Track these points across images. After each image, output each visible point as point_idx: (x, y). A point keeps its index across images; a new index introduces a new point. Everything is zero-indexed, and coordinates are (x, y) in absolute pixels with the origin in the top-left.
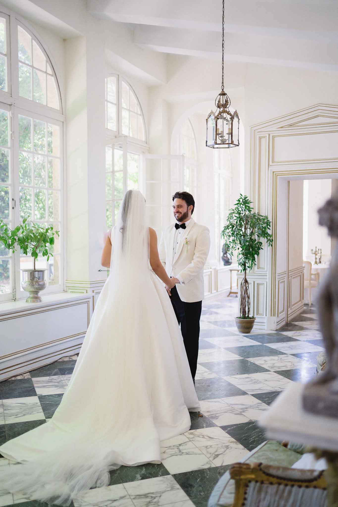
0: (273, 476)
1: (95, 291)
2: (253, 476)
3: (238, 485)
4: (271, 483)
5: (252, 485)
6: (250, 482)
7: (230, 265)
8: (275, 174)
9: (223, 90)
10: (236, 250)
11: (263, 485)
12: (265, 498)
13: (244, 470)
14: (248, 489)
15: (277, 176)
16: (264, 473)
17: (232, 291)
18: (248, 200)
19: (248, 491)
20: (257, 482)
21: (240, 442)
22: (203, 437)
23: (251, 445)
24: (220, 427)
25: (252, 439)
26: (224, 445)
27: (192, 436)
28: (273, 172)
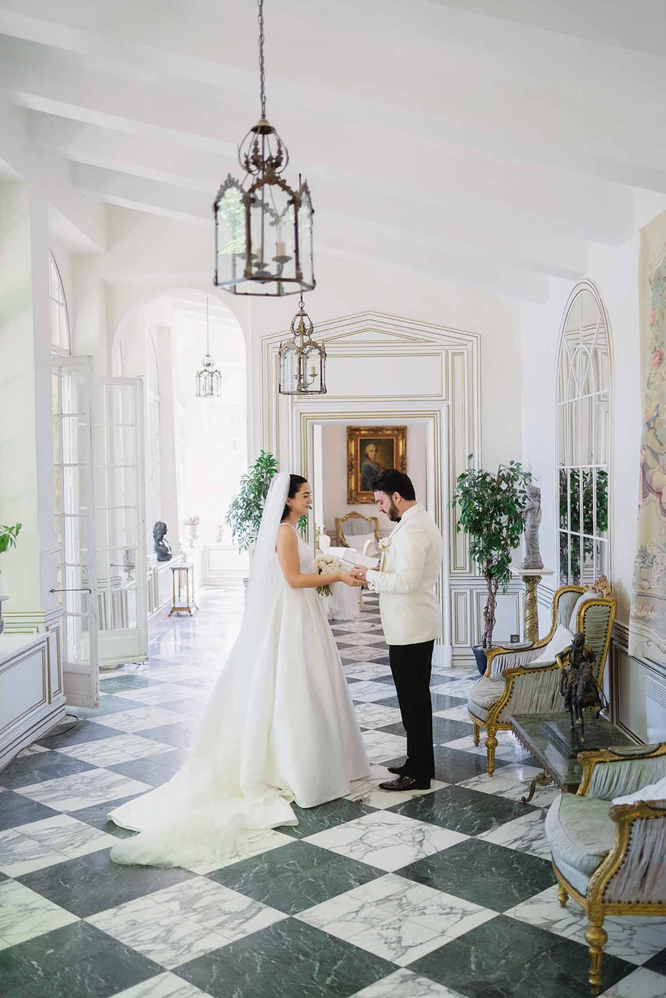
0: (660, 810)
1: (50, 628)
2: (638, 814)
3: (621, 828)
4: (657, 817)
5: (637, 824)
6: (635, 820)
7: (168, 560)
8: (304, 417)
9: (302, 308)
10: (252, 541)
11: (649, 821)
12: (650, 834)
13: (627, 809)
14: (633, 828)
15: (307, 419)
16: (650, 808)
17: (177, 606)
18: (274, 460)
19: (633, 831)
20: (642, 819)
21: (430, 823)
22: (379, 825)
23: (447, 824)
24: (385, 810)
25: (441, 817)
26: (415, 829)
27: (364, 827)
28: (301, 414)
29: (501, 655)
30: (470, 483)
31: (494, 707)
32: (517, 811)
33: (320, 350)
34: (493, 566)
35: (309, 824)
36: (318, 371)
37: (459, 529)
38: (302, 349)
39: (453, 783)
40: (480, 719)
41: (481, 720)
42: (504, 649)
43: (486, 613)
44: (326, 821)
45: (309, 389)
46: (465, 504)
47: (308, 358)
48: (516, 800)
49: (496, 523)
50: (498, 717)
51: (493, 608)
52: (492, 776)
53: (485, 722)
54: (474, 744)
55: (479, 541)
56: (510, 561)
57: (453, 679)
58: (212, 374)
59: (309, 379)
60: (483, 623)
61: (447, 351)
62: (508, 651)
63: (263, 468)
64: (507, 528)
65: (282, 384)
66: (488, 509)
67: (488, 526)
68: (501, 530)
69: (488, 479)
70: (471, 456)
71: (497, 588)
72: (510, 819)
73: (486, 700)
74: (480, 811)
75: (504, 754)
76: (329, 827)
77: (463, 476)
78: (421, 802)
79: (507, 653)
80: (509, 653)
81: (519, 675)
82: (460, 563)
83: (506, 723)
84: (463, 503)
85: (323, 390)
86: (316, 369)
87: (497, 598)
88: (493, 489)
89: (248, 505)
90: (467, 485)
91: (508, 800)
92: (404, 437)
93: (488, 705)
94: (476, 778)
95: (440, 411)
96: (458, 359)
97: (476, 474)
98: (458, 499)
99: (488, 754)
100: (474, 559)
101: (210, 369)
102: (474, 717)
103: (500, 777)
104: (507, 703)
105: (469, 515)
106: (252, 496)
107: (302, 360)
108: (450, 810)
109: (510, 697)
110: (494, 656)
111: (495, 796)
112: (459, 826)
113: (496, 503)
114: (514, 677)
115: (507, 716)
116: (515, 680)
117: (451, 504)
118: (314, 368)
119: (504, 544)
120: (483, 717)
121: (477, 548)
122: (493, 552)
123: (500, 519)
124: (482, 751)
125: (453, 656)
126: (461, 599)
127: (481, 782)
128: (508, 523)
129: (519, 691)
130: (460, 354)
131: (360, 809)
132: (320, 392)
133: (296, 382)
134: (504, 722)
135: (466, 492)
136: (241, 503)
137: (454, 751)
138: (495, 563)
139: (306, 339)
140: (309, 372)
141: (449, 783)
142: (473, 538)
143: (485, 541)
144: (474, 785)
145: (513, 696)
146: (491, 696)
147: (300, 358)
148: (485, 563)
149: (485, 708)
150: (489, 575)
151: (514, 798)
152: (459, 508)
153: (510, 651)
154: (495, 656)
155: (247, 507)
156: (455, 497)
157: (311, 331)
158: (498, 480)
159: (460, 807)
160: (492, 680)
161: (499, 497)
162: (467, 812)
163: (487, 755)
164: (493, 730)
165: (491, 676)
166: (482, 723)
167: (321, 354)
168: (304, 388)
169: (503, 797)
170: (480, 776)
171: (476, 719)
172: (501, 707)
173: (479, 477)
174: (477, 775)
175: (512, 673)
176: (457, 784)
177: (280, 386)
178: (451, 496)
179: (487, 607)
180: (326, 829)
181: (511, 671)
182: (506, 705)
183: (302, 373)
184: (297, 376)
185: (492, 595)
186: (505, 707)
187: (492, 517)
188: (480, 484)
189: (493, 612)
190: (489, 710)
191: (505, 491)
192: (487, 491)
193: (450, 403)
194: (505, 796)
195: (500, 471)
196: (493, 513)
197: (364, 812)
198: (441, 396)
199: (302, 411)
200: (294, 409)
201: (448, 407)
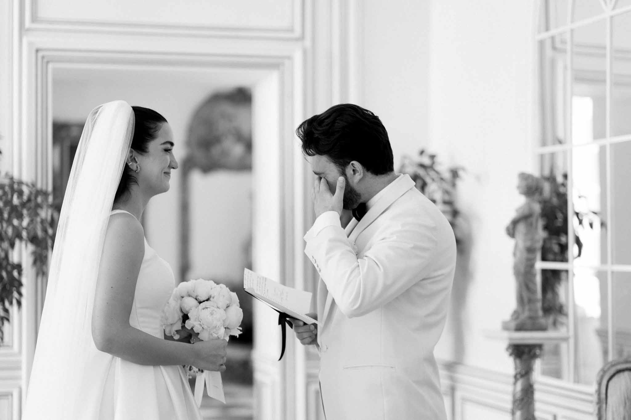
8: (43, 57)
15: (47, 62)
28: (37, 51)
198: (292, 30)
199: (40, 46)
200: (25, 40)
201: (305, 52)
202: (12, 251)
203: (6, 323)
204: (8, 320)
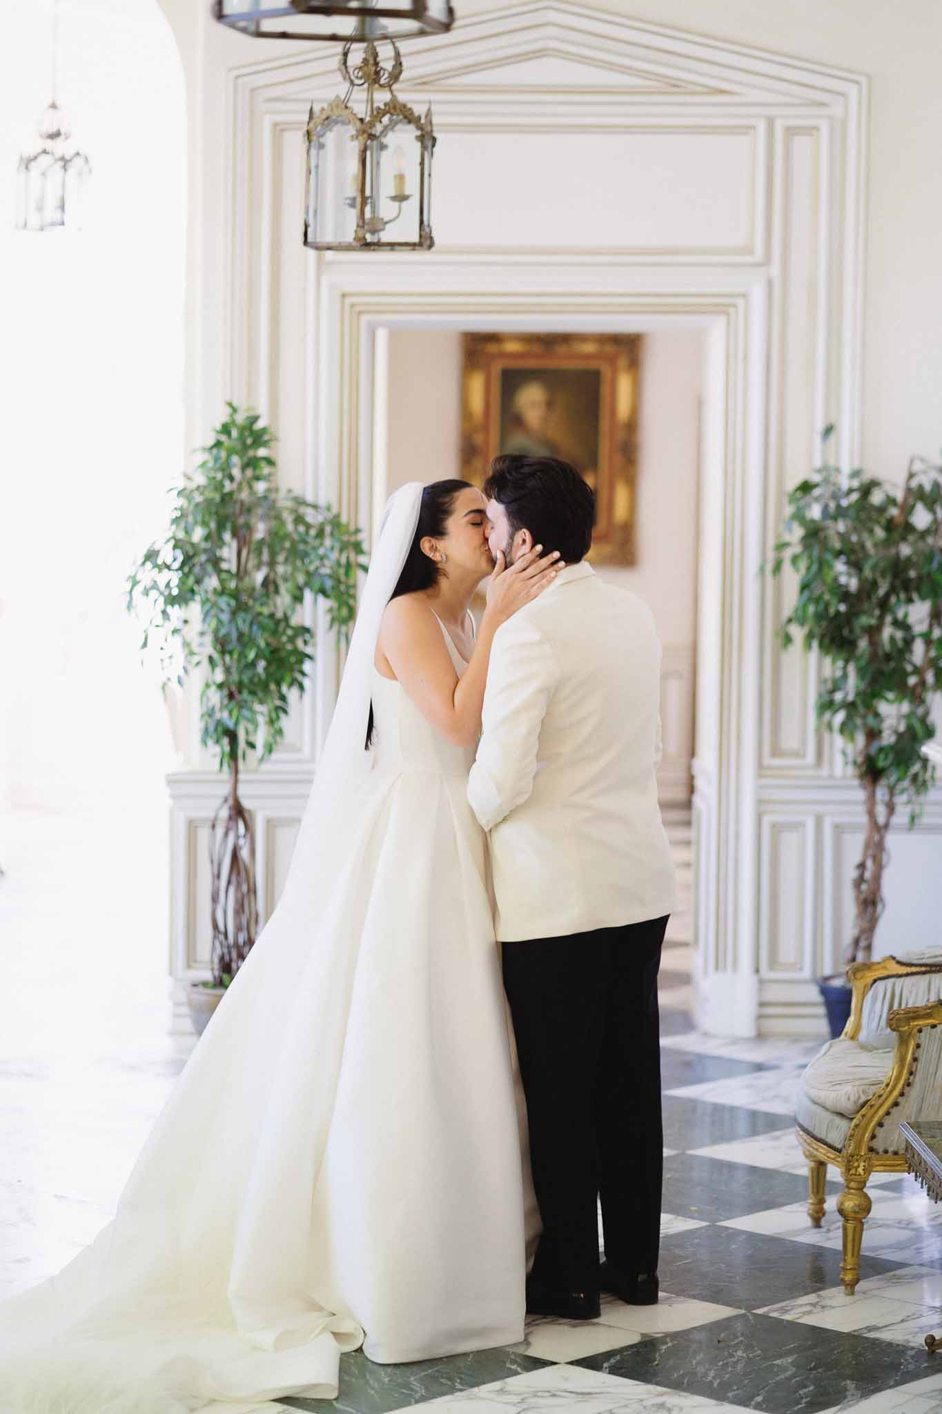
8: (353, 305)
15: (360, 312)
18: (265, 429)
21: (685, 1391)
22: (554, 1395)
23: (730, 1394)
24: (571, 1363)
25: (714, 1378)
26: (648, 1403)
27: (516, 1399)
28: (344, 296)
29: (891, 981)
30: (825, 509)
31: (863, 1111)
32: (911, 1367)
33: (420, 127)
34: (881, 749)
35: (372, 1392)
36: (412, 188)
37: (788, 639)
38: (372, 125)
39: (750, 1308)
40: (826, 1144)
41: (830, 1146)
42: (899, 963)
43: (860, 880)
44: (416, 1385)
45: (385, 237)
46: (808, 569)
47: (383, 147)
48: (912, 1344)
49: (897, 623)
50: (873, 1137)
51: (879, 867)
52: (852, 1293)
53: (839, 1151)
54: (808, 1222)
55: (845, 676)
56: (930, 733)
57: (759, 1068)
58: (65, 162)
59: (386, 209)
60: (850, 908)
61: (770, 123)
62: (909, 970)
63: (231, 452)
64: (927, 638)
65: (311, 221)
66: (874, 585)
67: (873, 632)
68: (908, 642)
69: (877, 498)
70: (828, 431)
71: (891, 808)
72: (892, 1383)
73: (845, 1095)
74: (815, 1368)
75: (890, 1247)
76: (423, 1399)
77: (806, 487)
78: (664, 1347)
79: (907, 975)
80: (913, 974)
81: (934, 1026)
82: (790, 740)
83: (896, 1153)
84: (803, 565)
85: (425, 241)
86: (407, 179)
87: (892, 841)
88: (890, 526)
89: (188, 559)
90: (815, 512)
91: (890, 1344)
92: (634, 364)
93: (847, 1105)
94: (812, 1298)
95: (744, 296)
96: (801, 144)
97: (845, 483)
98: (788, 554)
99: (845, 1246)
100: (830, 727)
101: (59, 147)
102: (809, 1139)
103: (874, 1296)
104: (900, 1099)
105: (817, 600)
106: (198, 534)
107: (368, 153)
108: (740, 1366)
109: (909, 1085)
110: (870, 980)
111: (859, 1336)
112: (759, 1399)
113: (897, 568)
114: (920, 1031)
115: (898, 1134)
116: (924, 1038)
117: (769, 567)
118: (400, 178)
119: (916, 686)
120: (836, 1138)
121: (838, 696)
122: (884, 708)
123: (906, 615)
124: (829, 1239)
125: (762, 1004)
126: (790, 841)
127: (823, 1307)
128: (931, 626)
129: (932, 1070)
130: (811, 130)
131: (505, 1363)
132: (413, 246)
133: (352, 216)
134: (891, 1149)
135: (814, 534)
136: (168, 554)
137: (752, 1236)
138: (888, 739)
139: (382, 97)
140: (387, 188)
141: (739, 1307)
142: (831, 666)
143: (861, 672)
144: (805, 1313)
145: (917, 1080)
146: (857, 1083)
147: (364, 151)
148: (861, 739)
149: (841, 1115)
150: (871, 772)
151: (908, 1341)
152: (792, 579)
153: (914, 969)
154: (875, 981)
155: (183, 564)
156: (781, 546)
157: (395, 76)
158: (906, 499)
159: (765, 1359)
160: (864, 1048)
161: (905, 550)
162: (783, 1369)
163: (840, 1248)
164: (860, 1170)
165: (863, 1035)
166: (832, 1154)
167: (421, 138)
168: (373, 232)
169: (876, 1339)
170: (821, 1293)
171: (815, 1144)
172: (881, 1112)
173: (851, 491)
174: (814, 1292)
175: (914, 1018)
176: (759, 1311)
177: (306, 226)
178: (771, 543)
179: (862, 866)
180: (417, 1402)
181: (914, 1014)
182: (896, 1104)
183: (368, 193)
184: (354, 199)
185: (878, 830)
186: (894, 1111)
187: (884, 605)
188: (852, 513)
189: (877, 878)
190: (852, 1119)
191: (923, 535)
192: (871, 531)
193: (775, 270)
194: (885, 1336)
195: (911, 476)
196: (887, 595)
197: (513, 1367)
198: (751, 252)
199: (347, 289)
200: (325, 281)
201: (770, 283)
202: (302, 608)
203: (282, 715)
204: (285, 712)
